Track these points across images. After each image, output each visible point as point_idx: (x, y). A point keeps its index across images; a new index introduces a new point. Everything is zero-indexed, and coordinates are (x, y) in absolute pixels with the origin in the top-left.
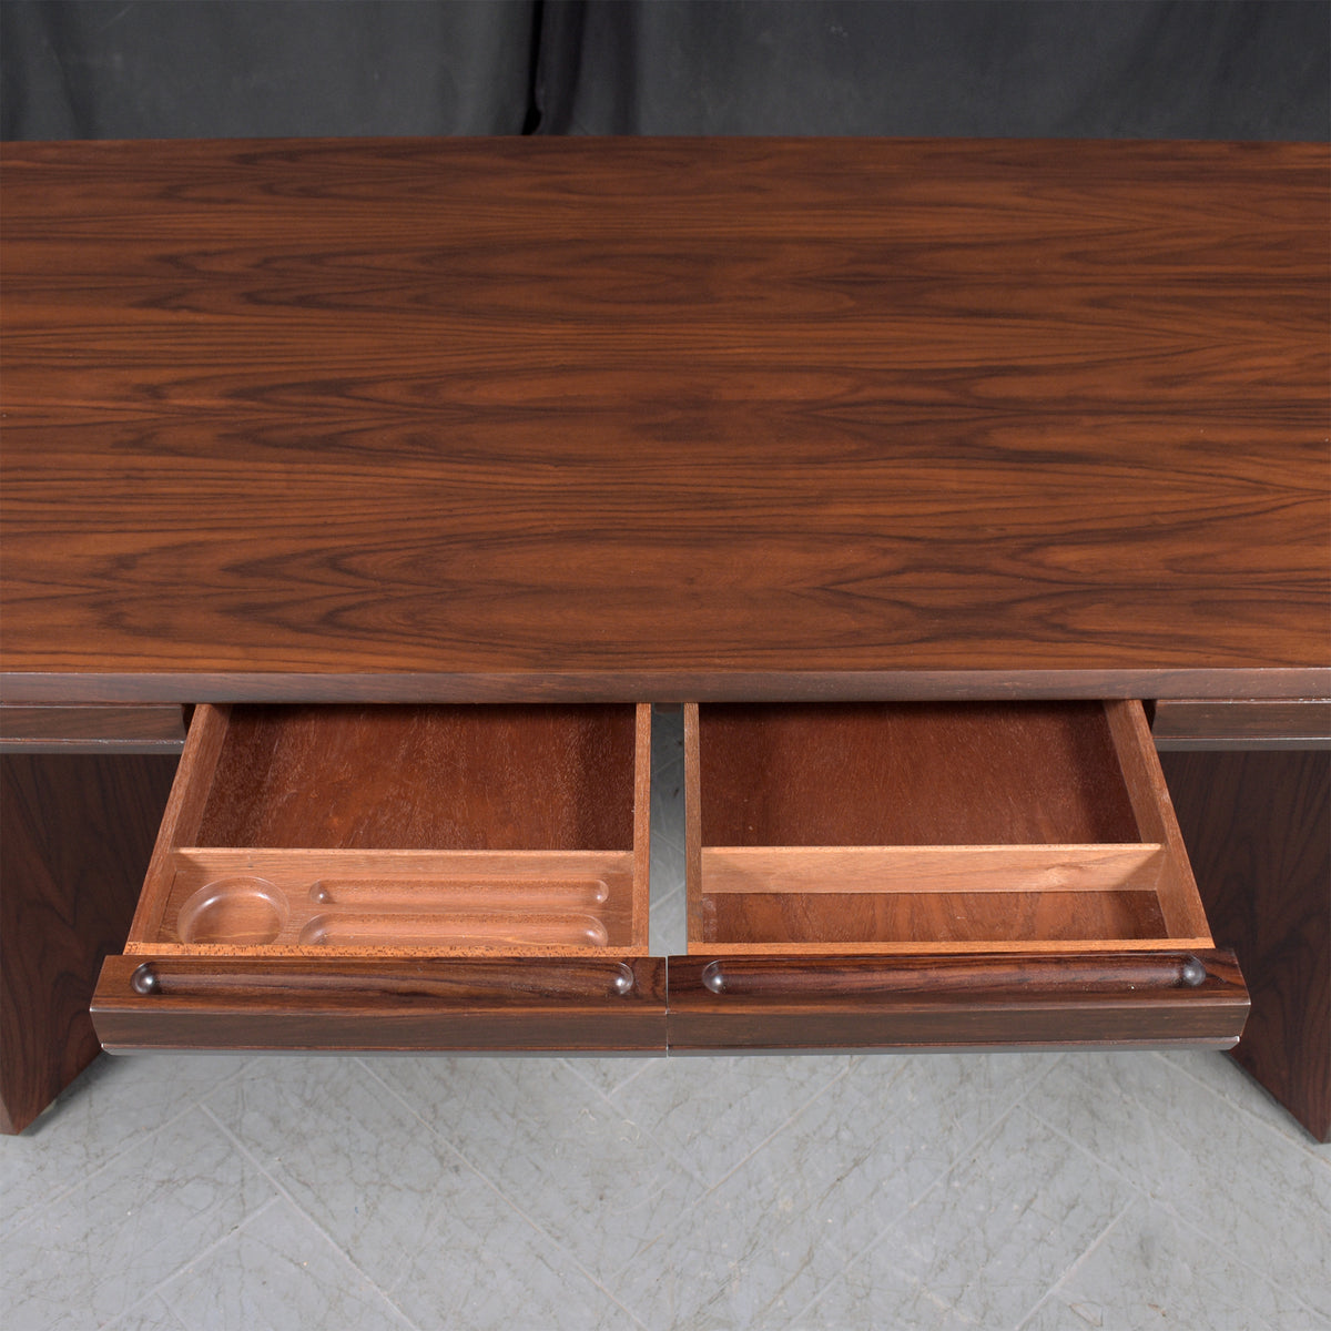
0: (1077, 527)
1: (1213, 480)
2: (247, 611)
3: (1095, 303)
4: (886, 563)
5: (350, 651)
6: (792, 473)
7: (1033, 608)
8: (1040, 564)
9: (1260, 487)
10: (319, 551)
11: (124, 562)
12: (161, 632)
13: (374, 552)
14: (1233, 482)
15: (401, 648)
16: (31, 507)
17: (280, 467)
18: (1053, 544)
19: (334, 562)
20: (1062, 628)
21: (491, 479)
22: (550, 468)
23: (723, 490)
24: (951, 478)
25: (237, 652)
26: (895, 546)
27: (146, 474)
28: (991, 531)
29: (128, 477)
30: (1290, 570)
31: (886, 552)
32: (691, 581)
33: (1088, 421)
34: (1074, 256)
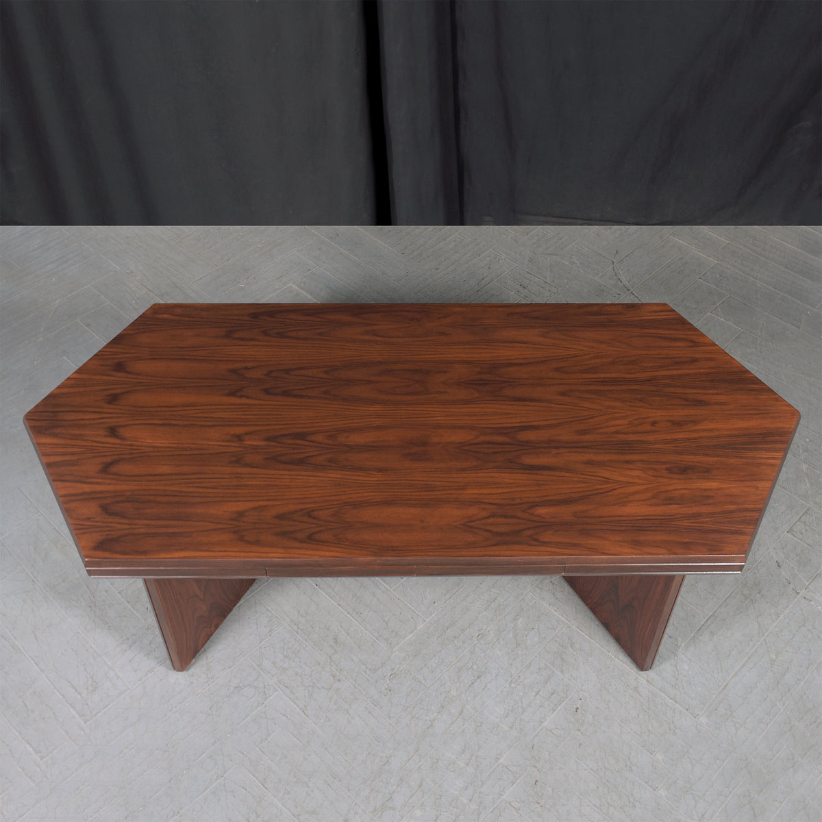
0: (546, 498)
1: (594, 478)
2: (283, 534)
3: (563, 394)
4: (484, 514)
5: (317, 550)
6: (455, 475)
7: (529, 533)
8: (533, 514)
9: (608, 481)
10: (303, 509)
11: (241, 514)
12: (257, 543)
13: (322, 510)
14: (600, 479)
15: (333, 549)
16: (206, 490)
17: (287, 473)
18: (537, 506)
19: (309, 514)
20: (536, 540)
21: (357, 478)
22: (375, 473)
23: (432, 483)
24: (506, 477)
25: (282, 551)
26: (487, 507)
27: (242, 476)
28: (518, 501)
29: (237, 477)
30: (612, 517)
31: (484, 509)
32: (422, 521)
33: (554, 451)
34: (557, 370)
